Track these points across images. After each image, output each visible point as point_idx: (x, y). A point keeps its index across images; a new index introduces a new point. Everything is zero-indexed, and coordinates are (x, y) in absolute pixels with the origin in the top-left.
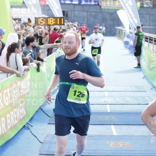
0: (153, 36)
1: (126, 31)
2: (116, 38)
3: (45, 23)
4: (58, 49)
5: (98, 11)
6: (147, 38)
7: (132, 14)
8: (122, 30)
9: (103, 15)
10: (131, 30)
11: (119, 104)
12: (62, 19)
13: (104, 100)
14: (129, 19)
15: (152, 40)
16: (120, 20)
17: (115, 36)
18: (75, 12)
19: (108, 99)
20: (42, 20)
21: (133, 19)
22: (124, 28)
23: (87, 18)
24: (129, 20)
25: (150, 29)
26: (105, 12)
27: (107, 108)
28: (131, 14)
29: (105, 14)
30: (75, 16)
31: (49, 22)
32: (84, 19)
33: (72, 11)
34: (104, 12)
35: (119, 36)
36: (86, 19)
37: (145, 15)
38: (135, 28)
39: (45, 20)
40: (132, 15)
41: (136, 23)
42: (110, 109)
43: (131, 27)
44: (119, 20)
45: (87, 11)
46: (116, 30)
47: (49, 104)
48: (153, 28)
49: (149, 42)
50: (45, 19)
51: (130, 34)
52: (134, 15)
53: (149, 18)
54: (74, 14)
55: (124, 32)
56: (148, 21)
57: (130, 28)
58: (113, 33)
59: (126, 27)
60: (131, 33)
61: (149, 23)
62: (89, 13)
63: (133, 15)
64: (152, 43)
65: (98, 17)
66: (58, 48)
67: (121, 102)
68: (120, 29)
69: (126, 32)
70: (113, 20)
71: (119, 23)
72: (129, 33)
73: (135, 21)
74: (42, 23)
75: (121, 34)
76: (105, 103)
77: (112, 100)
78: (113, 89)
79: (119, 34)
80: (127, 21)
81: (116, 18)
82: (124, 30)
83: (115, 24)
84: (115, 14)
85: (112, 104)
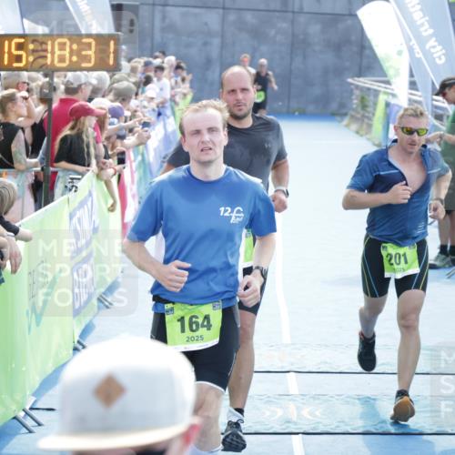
1: (394, 96)
2: (347, 126)
3: (31, 59)
4: (85, 177)
5: (272, 7)
7: (423, 25)
8: (376, 93)
9: (293, 22)
10: (419, 93)
11: (351, 431)
12: (112, 43)
13: (280, 413)
14: (411, 44)
16: (371, 48)
17: (340, 122)
18: (168, 8)
19: (298, 408)
20: (20, 47)
21: (427, 47)
22: (388, 83)
23: (223, 36)
24: (411, 50)
26: (305, 10)
27: (292, 450)
29: (302, 19)
30: (169, 28)
31: (49, 55)
32: (205, 44)
33: (154, 5)
34: (301, 12)
35: (361, 120)
36: (216, 41)
38: (433, 83)
39: (31, 47)
40: (422, 29)
43: (416, 79)
45: (224, 8)
46: (349, 90)
47: (30, 432)
50: (33, 42)
52: (431, 27)
54: (164, 18)
55: (382, 98)
57: (413, 85)
58: (334, 106)
59: (392, 81)
62: (232, 17)
63: (427, 26)
65: (273, 32)
66: (83, 174)
68: (369, 89)
69: (393, 101)
70: (337, 47)
71: (366, 62)
73: (435, 55)
74: (19, 59)
75: (369, 109)
76: (284, 427)
77: (317, 413)
78: (326, 363)
79: (362, 112)
80: (400, 53)
81: (353, 38)
82: (385, 93)
83: (347, 64)
84: (349, 22)
85: (319, 431)
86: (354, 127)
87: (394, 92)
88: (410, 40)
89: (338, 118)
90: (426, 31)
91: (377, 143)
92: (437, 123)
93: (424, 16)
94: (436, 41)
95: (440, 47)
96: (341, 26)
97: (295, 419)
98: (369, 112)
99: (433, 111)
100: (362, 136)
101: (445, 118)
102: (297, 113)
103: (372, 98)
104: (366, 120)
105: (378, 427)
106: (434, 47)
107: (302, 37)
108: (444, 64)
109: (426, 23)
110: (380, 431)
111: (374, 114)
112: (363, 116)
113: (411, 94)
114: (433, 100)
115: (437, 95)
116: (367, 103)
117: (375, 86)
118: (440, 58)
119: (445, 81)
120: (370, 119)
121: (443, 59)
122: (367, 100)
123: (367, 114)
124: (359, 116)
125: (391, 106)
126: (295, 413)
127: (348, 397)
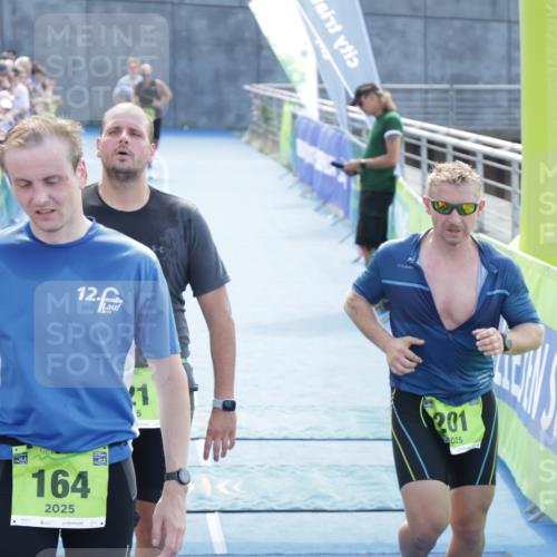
0: (448, 135)
1: (301, 106)
2: (249, 143)
6: (413, 148)
7: (328, 20)
8: (280, 103)
10: (331, 103)
14: (317, 43)
16: (269, 48)
17: (240, 137)
19: (213, 483)
21: (336, 46)
22: (292, 90)
24: (317, 50)
25: (430, 96)
28: (324, 17)
29: (184, 12)
30: (21, 22)
34: (181, 4)
35: (265, 135)
37: (399, 23)
38: (347, 93)
40: (328, 25)
41: (354, 64)
42: (225, 537)
43: (326, 85)
44: (259, 45)
46: (247, 99)
48: (446, 91)
49: (424, 167)
51: (326, 127)
52: (340, 19)
53: (425, 36)
54: (14, 11)
55: (287, 109)
56: (420, 51)
57: (323, 93)
58: (230, 118)
59: (298, 88)
60: (327, 117)
61: (426, 64)
63: (333, 21)
68: (270, 98)
69: (300, 113)
70: (229, 47)
71: (263, 63)
72: (315, 116)
73: (346, 57)
75: (275, 122)
76: (196, 504)
77: (236, 487)
79: (264, 126)
80: (304, 54)
81: (248, 35)
82: (291, 103)
83: (243, 67)
84: (241, 16)
85: (239, 508)
86: (257, 144)
87: (302, 102)
88: (315, 39)
89: (237, 133)
90: (333, 27)
91: (285, 162)
92: (355, 139)
93: (330, 10)
94: (346, 39)
95: (351, 47)
96: (232, 21)
97: (209, 494)
98: (273, 126)
99: (349, 126)
100: (266, 154)
101: (364, 133)
102: (186, 128)
103: (275, 108)
104: (271, 136)
105: (308, 503)
106: (344, 47)
107: (184, 34)
108: (355, 69)
109: (332, 19)
110: (311, 508)
111: (279, 129)
112: (267, 131)
113: (322, 104)
114: (348, 111)
115: (353, 104)
116: (270, 115)
117: (277, 94)
118: (351, 60)
119: (361, 87)
120: (274, 134)
121: (356, 62)
122: (270, 111)
123: (271, 129)
124: (261, 130)
125: (298, 119)
126: (209, 487)
127: (272, 468)
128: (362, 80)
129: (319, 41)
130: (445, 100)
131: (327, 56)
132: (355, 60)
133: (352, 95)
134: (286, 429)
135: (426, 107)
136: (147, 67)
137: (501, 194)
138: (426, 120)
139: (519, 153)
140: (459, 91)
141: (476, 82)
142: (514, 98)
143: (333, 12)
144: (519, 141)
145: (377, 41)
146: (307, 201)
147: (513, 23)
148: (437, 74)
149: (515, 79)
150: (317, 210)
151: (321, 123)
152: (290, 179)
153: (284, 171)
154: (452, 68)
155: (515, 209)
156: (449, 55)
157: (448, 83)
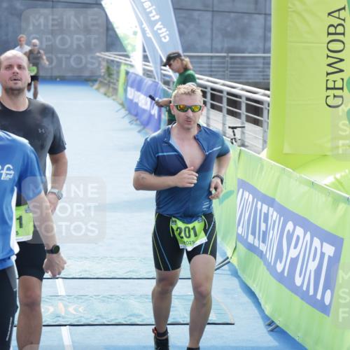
0: (224, 85)
1: (132, 66)
2: (98, 89)
7: (151, 12)
8: (119, 64)
10: (151, 64)
11: (106, 323)
13: (51, 309)
14: (143, 26)
15: (220, 99)
17: (92, 86)
19: (66, 306)
21: (155, 29)
22: (127, 56)
24: (143, 31)
25: (214, 60)
27: (61, 339)
28: (148, 10)
34: (59, 1)
35: (108, 84)
37: (196, 14)
38: (161, 58)
40: (151, 15)
41: (166, 40)
42: (73, 342)
43: (148, 53)
48: (224, 57)
51: (147, 79)
53: (212, 23)
55: (123, 68)
56: (209, 32)
57: (146, 58)
59: (131, 55)
60: (148, 74)
61: (212, 40)
63: (154, 13)
64: (220, 109)
67: (112, 318)
68: (113, 61)
69: (131, 70)
71: (112, 41)
72: (140, 72)
73: (161, 35)
75: (115, 76)
76: (54, 320)
77: (80, 309)
78: (86, 271)
79: (108, 79)
80: (135, 33)
82: (125, 64)
85: (82, 323)
86: (103, 90)
87: (132, 63)
88: (142, 24)
89: (91, 84)
90: (154, 16)
91: (121, 102)
92: (165, 87)
93: (152, 6)
94: (162, 24)
95: (164, 30)
97: (63, 314)
98: (113, 79)
99: (161, 78)
100: (109, 97)
101: (171, 83)
102: (58, 79)
103: (115, 67)
104: (112, 85)
105: (126, 320)
106: (160, 29)
108: (168, 42)
109: (153, 11)
110: (129, 323)
111: (118, 81)
112: (109, 82)
113: (145, 65)
114: (161, 69)
115: (165, 65)
116: (112, 72)
117: (117, 59)
118: (165, 38)
119: (170, 54)
120: (114, 84)
121: (168, 38)
122: (112, 69)
123: (112, 81)
124: (106, 82)
125: (130, 74)
126: (63, 309)
127: (104, 297)
128: (171, 51)
129: (145, 25)
130: (224, 63)
131: (150, 35)
132: (167, 38)
133: (165, 60)
134: (114, 272)
135: (211, 67)
136: (35, 41)
137: (257, 122)
138: (211, 76)
139: (269, 97)
140: (232, 58)
141: (243, 52)
142: (267, 63)
143: (154, 7)
144: (268, 89)
145: (182, 26)
146: (133, 126)
147: (268, 15)
148: (219, 47)
149: (267, 50)
150: (139, 132)
151: (144, 77)
152: (123, 112)
153: (120, 107)
154: (228, 43)
155: (265, 131)
156: (226, 35)
157: (225, 53)
